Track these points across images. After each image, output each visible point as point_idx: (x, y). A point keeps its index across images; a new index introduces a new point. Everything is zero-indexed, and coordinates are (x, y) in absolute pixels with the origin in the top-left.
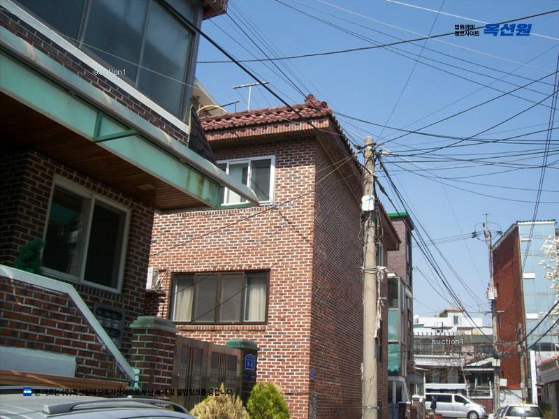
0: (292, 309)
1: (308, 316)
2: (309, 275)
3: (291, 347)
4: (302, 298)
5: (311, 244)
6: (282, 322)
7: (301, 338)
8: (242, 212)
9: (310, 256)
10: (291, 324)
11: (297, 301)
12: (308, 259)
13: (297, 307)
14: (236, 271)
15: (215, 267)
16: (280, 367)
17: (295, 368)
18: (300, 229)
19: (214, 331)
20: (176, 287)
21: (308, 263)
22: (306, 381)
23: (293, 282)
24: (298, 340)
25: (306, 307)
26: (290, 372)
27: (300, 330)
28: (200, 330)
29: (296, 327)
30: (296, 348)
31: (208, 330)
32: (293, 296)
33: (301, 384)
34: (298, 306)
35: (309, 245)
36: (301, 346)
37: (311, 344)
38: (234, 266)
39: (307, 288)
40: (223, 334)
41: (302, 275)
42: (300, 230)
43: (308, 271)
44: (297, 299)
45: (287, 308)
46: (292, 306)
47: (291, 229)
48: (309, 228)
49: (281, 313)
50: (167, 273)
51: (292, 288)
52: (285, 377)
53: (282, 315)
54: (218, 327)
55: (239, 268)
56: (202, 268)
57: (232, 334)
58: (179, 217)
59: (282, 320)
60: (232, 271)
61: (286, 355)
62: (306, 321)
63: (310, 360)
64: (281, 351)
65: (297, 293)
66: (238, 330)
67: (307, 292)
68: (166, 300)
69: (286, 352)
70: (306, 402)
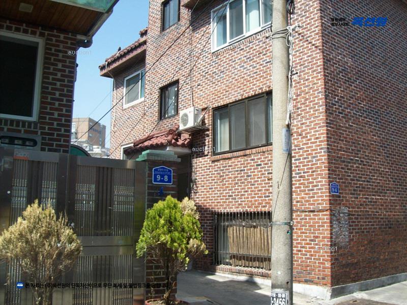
0: (308, 121)
1: (323, 126)
2: (321, 83)
3: (309, 162)
4: (317, 108)
5: (320, 49)
6: (300, 137)
7: (319, 151)
8: (259, 37)
9: (320, 62)
10: (309, 138)
11: (312, 112)
12: (318, 66)
13: (312, 119)
14: (259, 94)
15: (242, 95)
16: (301, 184)
17: (315, 184)
18: (309, 37)
19: (245, 155)
20: (219, 121)
21: (319, 70)
22: (326, 196)
23: (307, 93)
24: (316, 153)
25: (321, 117)
26: (311, 188)
27: (316, 142)
28: (235, 157)
29: (313, 140)
30: (314, 162)
31: (241, 156)
32: (308, 108)
33: (322, 200)
34: (314, 118)
35: (318, 51)
36: (318, 160)
37: (328, 155)
38: (256, 90)
39: (321, 97)
40: (252, 158)
41: (315, 84)
42: (309, 39)
43: (319, 79)
44: (312, 110)
45: (304, 121)
46: (307, 119)
47: (301, 40)
48: (317, 34)
49: (299, 128)
50: (209, 110)
51: (307, 99)
52: (306, 194)
53: (300, 130)
54: (248, 152)
55: (260, 91)
56: (233, 99)
57: (259, 157)
58: (214, 58)
59: (300, 135)
60: (255, 95)
61: (306, 171)
62: (321, 132)
63: (329, 174)
64: (302, 168)
65: (312, 104)
66: (264, 152)
67: (320, 101)
68: (210, 134)
69: (306, 168)
70: (327, 219)
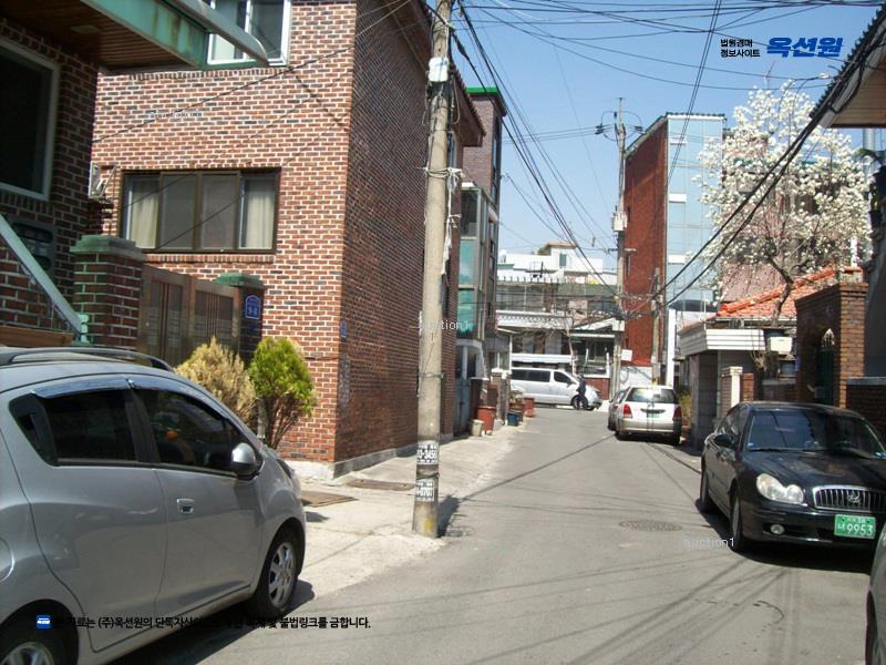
0: (314, 230)
1: (339, 242)
2: (342, 178)
3: (312, 288)
4: (331, 214)
5: (345, 130)
6: (298, 250)
7: (328, 275)
8: (237, 76)
9: (344, 149)
10: (313, 254)
11: (322, 218)
12: (340, 154)
13: (322, 228)
14: (227, 169)
15: (194, 162)
16: (295, 318)
17: (318, 320)
18: (329, 105)
19: (192, 262)
20: (131, 193)
21: (341, 161)
22: (334, 340)
23: (316, 188)
24: (323, 278)
25: (337, 228)
26: (310, 325)
27: (325, 262)
28: (170, 262)
29: (320, 259)
30: (319, 290)
31: (183, 262)
32: (315, 210)
33: (327, 344)
34: (325, 227)
35: (342, 132)
36: (327, 288)
37: (343, 284)
38: (223, 161)
39: (339, 199)
40: (206, 268)
41: (331, 178)
42: (329, 108)
43: (340, 173)
44: (322, 215)
45: (307, 228)
46: (314, 226)
47: (315, 106)
48: (344, 105)
49: (298, 237)
50: (116, 172)
51: (315, 198)
52: (302, 334)
53: (299, 240)
54: (198, 257)
55: (231, 165)
56: (172, 165)
57: (220, 268)
58: (133, 81)
59: (299, 247)
60: (220, 169)
61: (304, 300)
62: (336, 250)
63: (341, 309)
64: (297, 295)
65: (323, 206)
66: (230, 263)
67: (338, 205)
68: (115, 215)
69: (304, 296)
70: (334, 371)
